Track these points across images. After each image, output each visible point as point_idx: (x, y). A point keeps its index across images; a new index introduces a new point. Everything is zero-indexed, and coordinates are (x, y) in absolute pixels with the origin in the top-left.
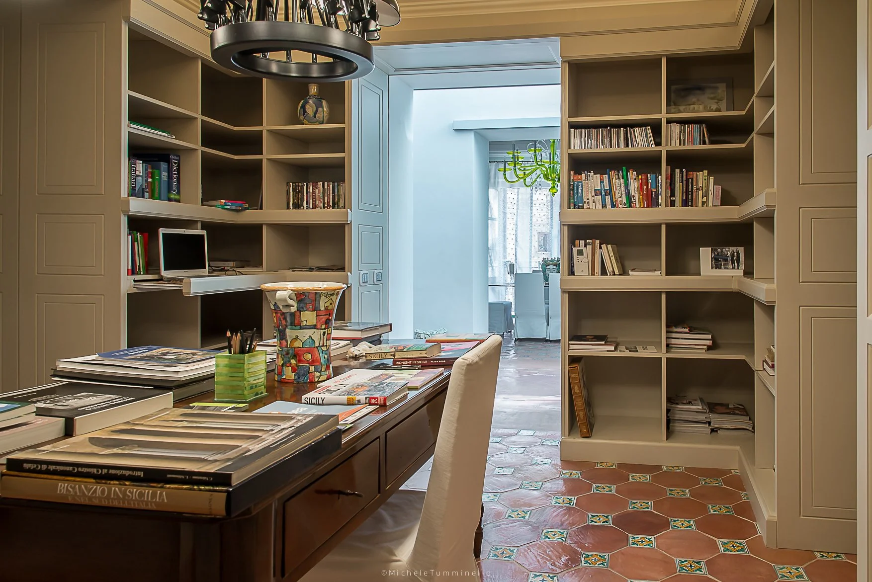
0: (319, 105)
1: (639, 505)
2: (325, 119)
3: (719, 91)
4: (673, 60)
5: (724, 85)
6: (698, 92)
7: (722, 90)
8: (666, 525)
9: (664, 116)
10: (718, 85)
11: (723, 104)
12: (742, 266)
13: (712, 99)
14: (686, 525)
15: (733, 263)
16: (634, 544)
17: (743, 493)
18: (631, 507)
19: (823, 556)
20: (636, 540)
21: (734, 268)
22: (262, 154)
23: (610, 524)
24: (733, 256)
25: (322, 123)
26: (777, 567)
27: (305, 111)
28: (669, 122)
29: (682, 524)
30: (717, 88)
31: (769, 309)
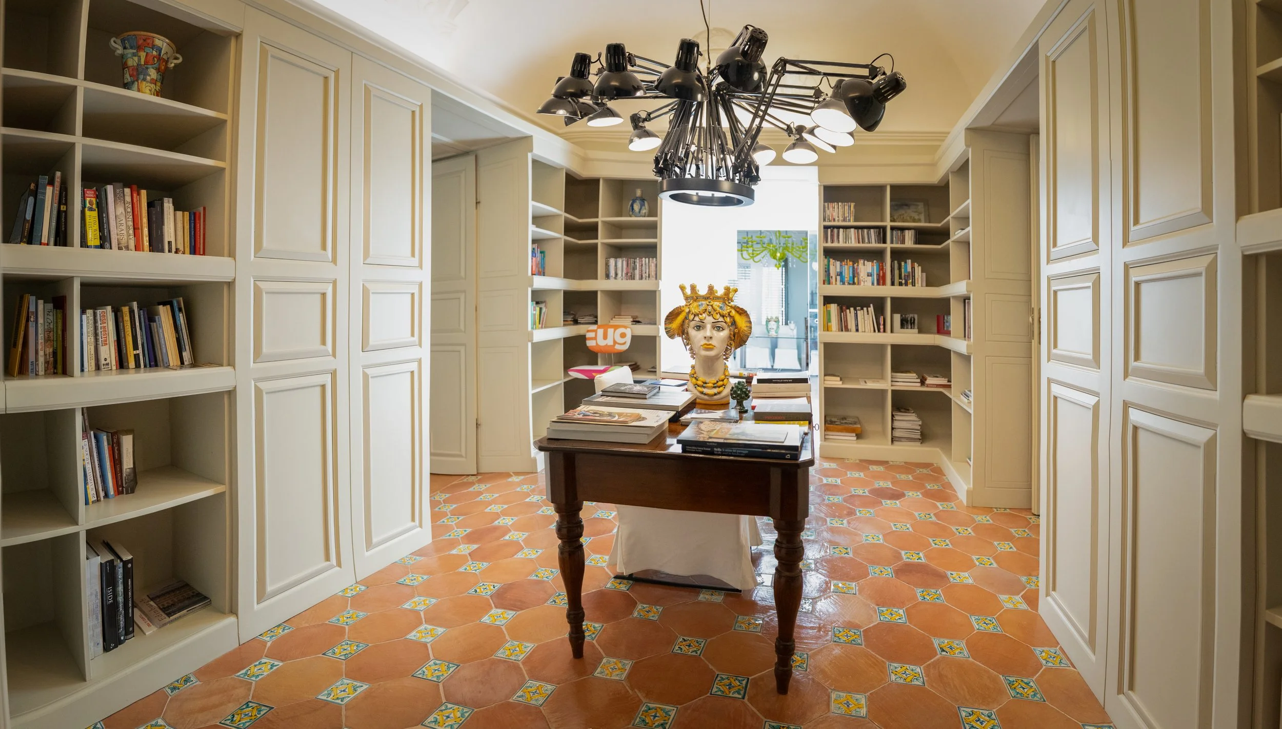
0: (642, 205)
1: (882, 484)
2: (647, 214)
3: (919, 207)
4: (895, 188)
5: (922, 203)
6: (905, 207)
7: (921, 206)
8: (903, 495)
9: (888, 224)
10: (918, 203)
11: (922, 217)
12: (916, 327)
13: (915, 212)
14: (915, 494)
15: (911, 325)
16: (886, 505)
17: (944, 477)
18: (877, 485)
19: (997, 510)
20: (887, 503)
21: (911, 328)
22: (597, 239)
23: (867, 494)
24: (911, 320)
25: (645, 216)
26: (975, 517)
27: (633, 209)
28: (892, 228)
29: (911, 494)
30: (917, 205)
31: (966, 358)
